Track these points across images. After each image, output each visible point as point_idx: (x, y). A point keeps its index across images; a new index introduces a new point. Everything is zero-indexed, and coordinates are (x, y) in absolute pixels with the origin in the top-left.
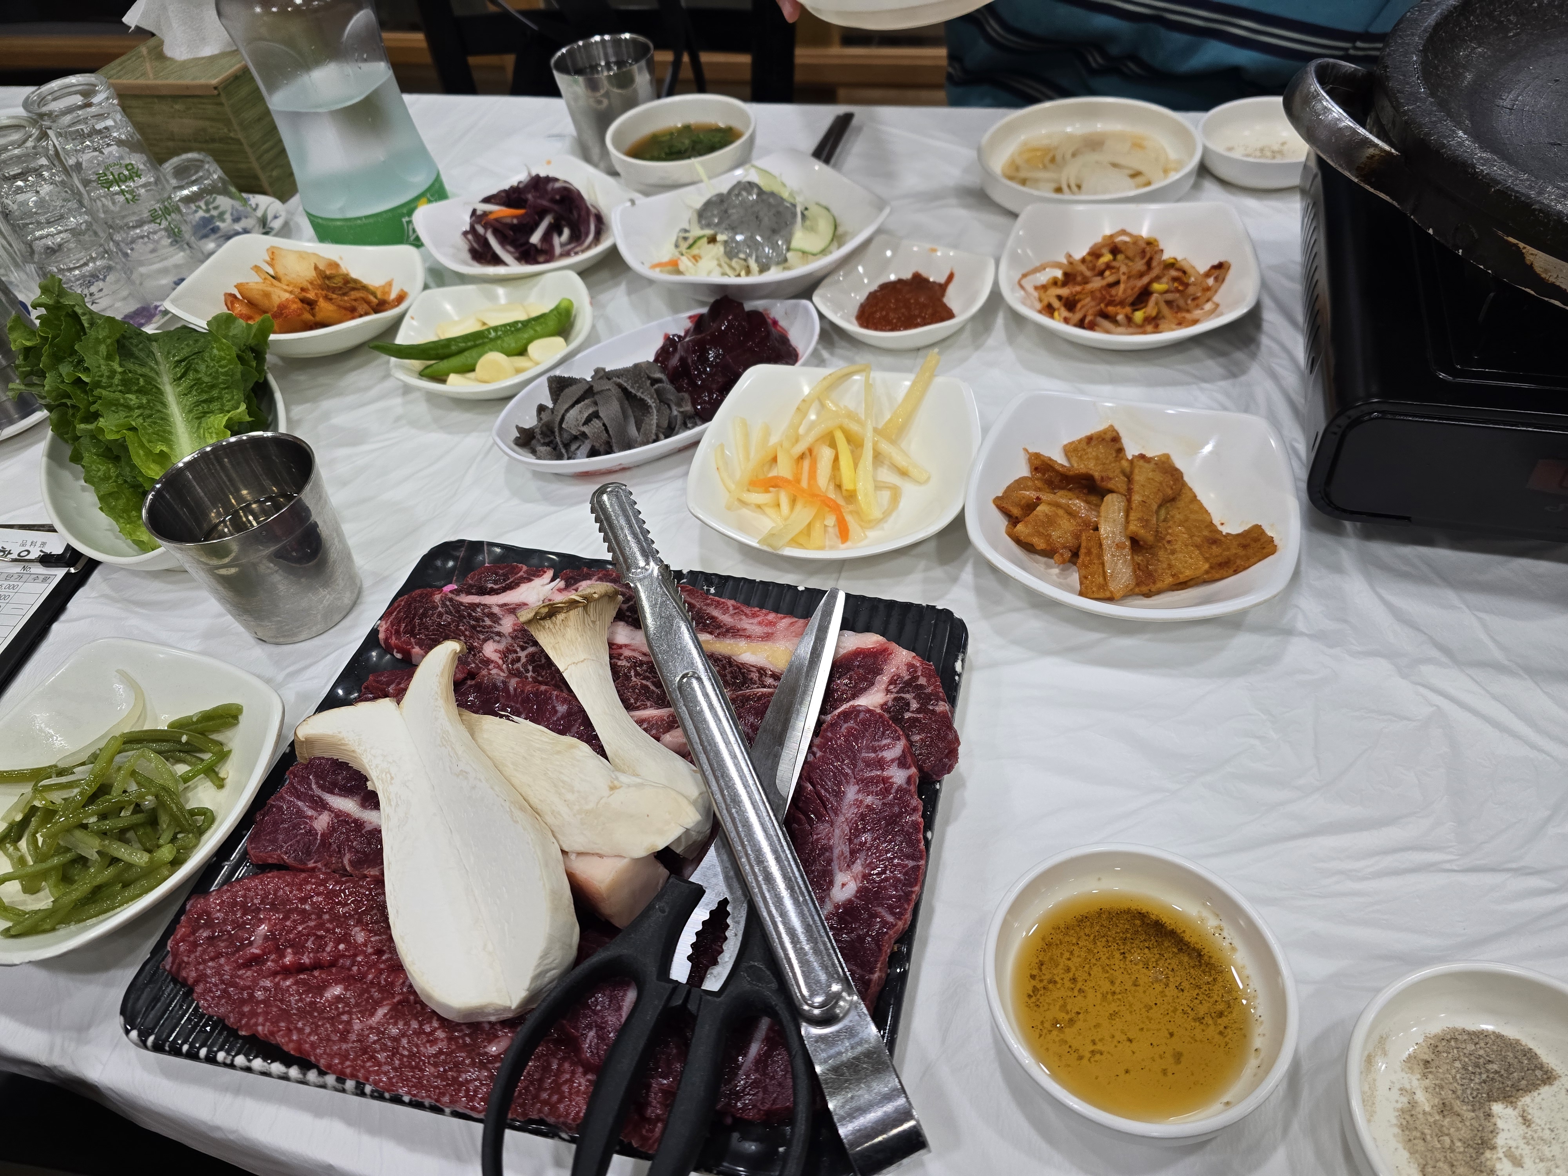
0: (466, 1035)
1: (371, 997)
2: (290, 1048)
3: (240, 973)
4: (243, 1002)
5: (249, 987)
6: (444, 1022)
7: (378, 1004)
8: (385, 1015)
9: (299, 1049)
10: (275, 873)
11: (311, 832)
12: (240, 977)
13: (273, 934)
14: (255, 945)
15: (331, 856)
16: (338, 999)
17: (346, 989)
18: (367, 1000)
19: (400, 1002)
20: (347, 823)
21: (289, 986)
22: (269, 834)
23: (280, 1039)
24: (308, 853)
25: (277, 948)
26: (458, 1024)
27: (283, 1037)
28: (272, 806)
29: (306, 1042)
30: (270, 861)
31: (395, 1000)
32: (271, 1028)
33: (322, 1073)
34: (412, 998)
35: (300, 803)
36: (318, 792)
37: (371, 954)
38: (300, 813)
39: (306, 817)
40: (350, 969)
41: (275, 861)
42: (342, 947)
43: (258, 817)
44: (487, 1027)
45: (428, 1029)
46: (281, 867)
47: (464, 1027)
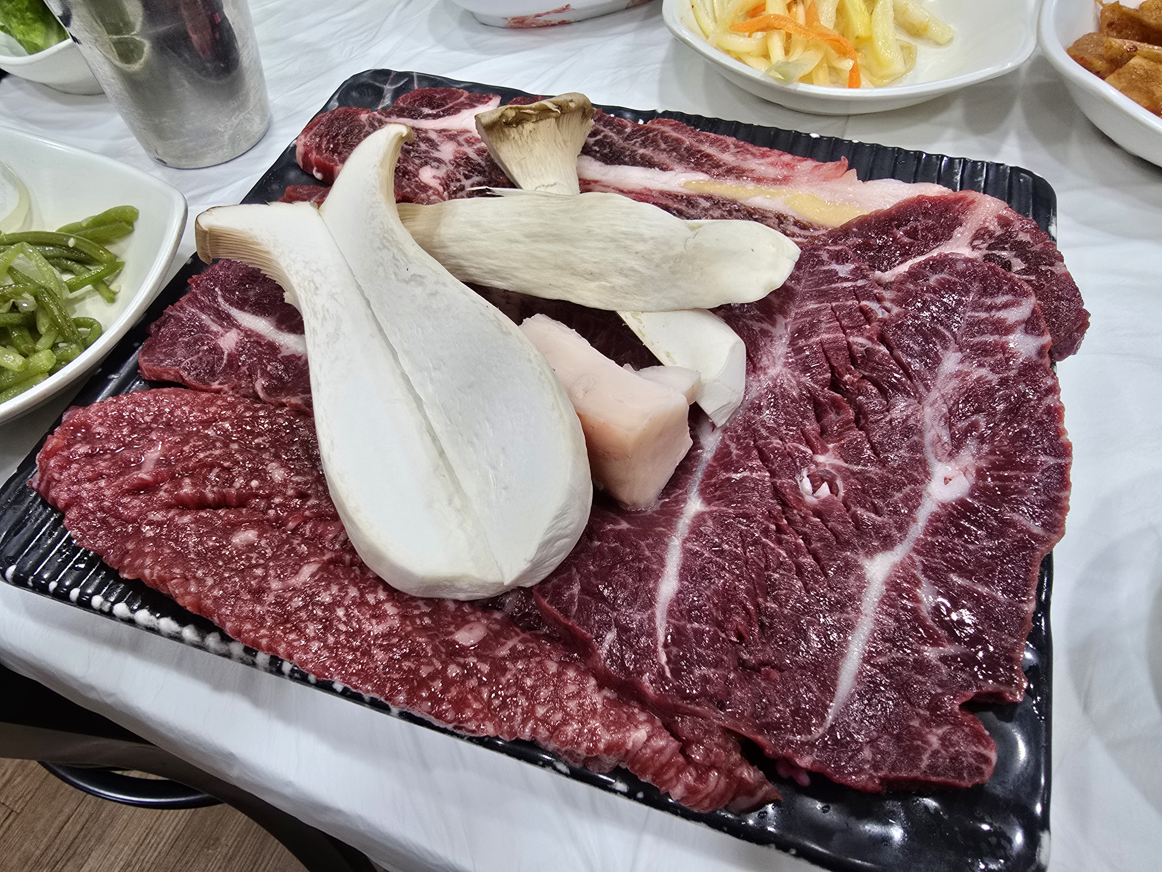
0: (424, 614)
1: (293, 550)
2: (186, 602)
3: (125, 500)
4: (128, 537)
5: (134, 520)
6: (394, 594)
7: (303, 559)
8: (313, 576)
9: (198, 605)
10: (171, 389)
11: (216, 350)
12: (125, 506)
13: (167, 460)
14: (144, 470)
15: (240, 379)
16: (251, 547)
17: (260, 536)
18: (289, 552)
19: (331, 561)
20: (259, 344)
21: (187, 524)
22: (165, 346)
23: (174, 588)
24: (212, 374)
25: (173, 477)
26: (414, 599)
27: (177, 586)
28: (170, 316)
29: (207, 596)
30: (166, 377)
31: (325, 558)
32: (162, 573)
33: (225, 639)
34: (348, 557)
35: (204, 317)
36: (224, 306)
37: (292, 497)
38: (203, 328)
39: (211, 332)
40: (265, 512)
41: (171, 378)
42: (254, 483)
43: (153, 328)
44: (452, 606)
45: (371, 599)
46: (179, 384)
47: (420, 603)
